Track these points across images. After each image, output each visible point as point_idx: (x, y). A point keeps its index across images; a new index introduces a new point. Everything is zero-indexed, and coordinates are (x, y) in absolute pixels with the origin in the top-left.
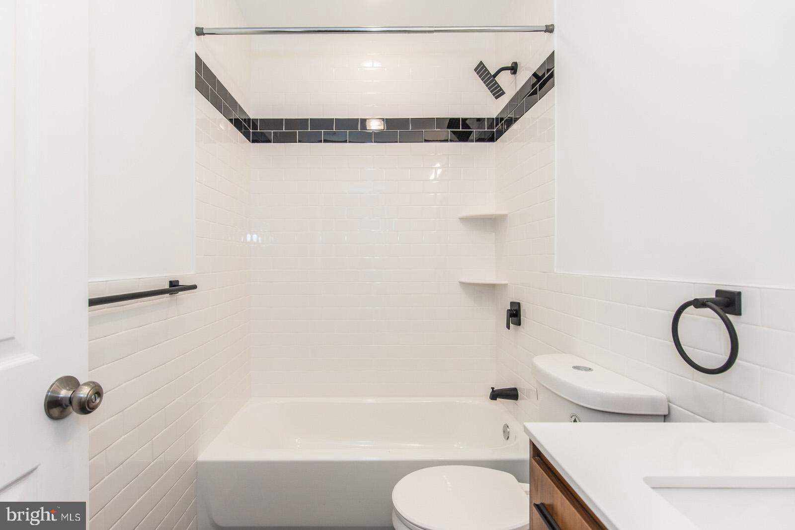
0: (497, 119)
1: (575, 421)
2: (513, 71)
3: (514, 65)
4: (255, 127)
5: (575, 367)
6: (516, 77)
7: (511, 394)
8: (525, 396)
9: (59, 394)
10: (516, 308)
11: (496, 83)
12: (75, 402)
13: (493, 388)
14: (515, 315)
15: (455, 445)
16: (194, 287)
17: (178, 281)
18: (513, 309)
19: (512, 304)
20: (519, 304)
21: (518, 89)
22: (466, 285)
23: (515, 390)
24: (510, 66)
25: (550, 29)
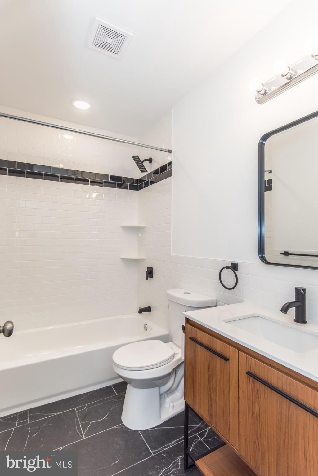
0: (140, 180)
2: (150, 162)
3: (151, 159)
5: (184, 293)
6: (151, 165)
7: (148, 309)
8: (154, 309)
10: (150, 270)
11: (143, 165)
13: (140, 308)
14: (150, 273)
19: (148, 268)
22: (123, 259)
23: (150, 307)
24: (148, 159)
25: (170, 152)
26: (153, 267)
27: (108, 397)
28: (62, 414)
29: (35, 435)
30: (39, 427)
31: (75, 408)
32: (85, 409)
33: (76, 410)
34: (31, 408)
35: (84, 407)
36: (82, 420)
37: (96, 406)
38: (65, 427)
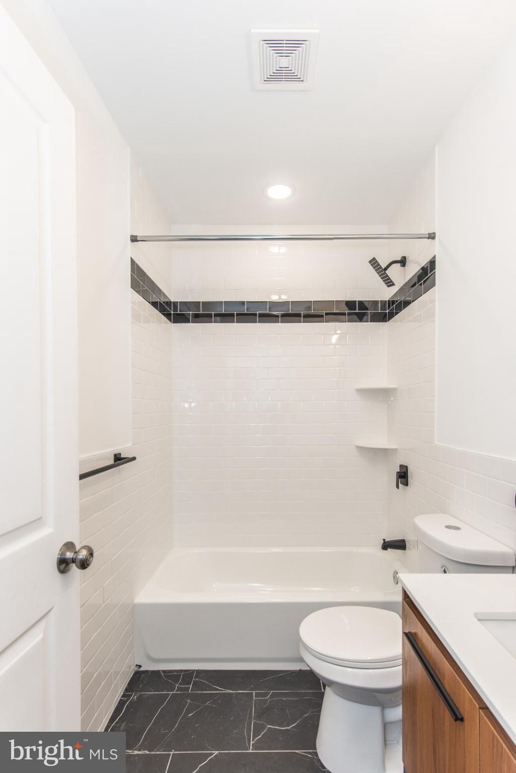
0: (388, 301)
1: (445, 572)
2: (402, 264)
3: (403, 259)
4: (175, 309)
5: (447, 527)
6: (405, 270)
7: (400, 545)
8: (411, 547)
9: (65, 556)
10: (404, 470)
11: (387, 275)
12: (78, 561)
13: (384, 540)
14: (403, 476)
15: (352, 589)
16: (134, 459)
17: (120, 454)
18: (402, 471)
19: (401, 466)
20: (407, 467)
21: (406, 281)
23: (403, 541)
24: (400, 259)
25: (432, 236)
26: (408, 466)
27: (308, 690)
28: (234, 695)
29: (191, 715)
30: (200, 704)
31: (254, 692)
32: (267, 700)
33: (254, 694)
34: (200, 669)
35: (266, 694)
36: (258, 717)
37: (284, 699)
38: (232, 719)
